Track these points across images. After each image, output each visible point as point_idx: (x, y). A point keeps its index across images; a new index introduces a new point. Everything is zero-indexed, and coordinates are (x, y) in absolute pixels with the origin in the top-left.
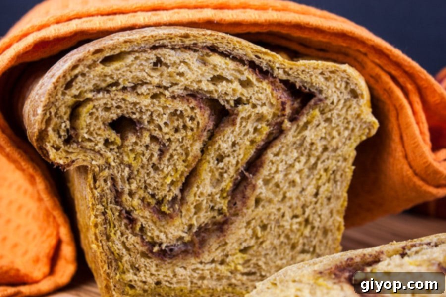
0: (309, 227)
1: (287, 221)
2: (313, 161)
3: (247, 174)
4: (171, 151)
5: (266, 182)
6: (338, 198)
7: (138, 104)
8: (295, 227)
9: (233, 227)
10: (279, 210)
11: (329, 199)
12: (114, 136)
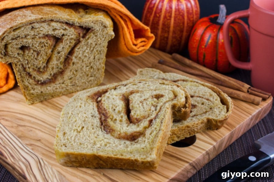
0: (92, 69)
1: (84, 68)
2: (92, 49)
3: (69, 56)
4: (41, 54)
5: (76, 57)
6: (102, 59)
7: (28, 42)
8: (87, 70)
9: (66, 72)
10: (81, 65)
11: (99, 59)
12: (21, 52)
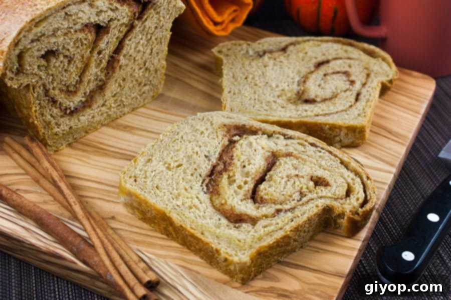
0: (148, 72)
1: (136, 73)
2: (149, 37)
3: (114, 55)
4: (75, 59)
5: (125, 56)
6: (163, 51)
7: (57, 42)
8: (141, 74)
9: (108, 85)
10: (132, 68)
11: (158, 53)
12: (43, 62)
